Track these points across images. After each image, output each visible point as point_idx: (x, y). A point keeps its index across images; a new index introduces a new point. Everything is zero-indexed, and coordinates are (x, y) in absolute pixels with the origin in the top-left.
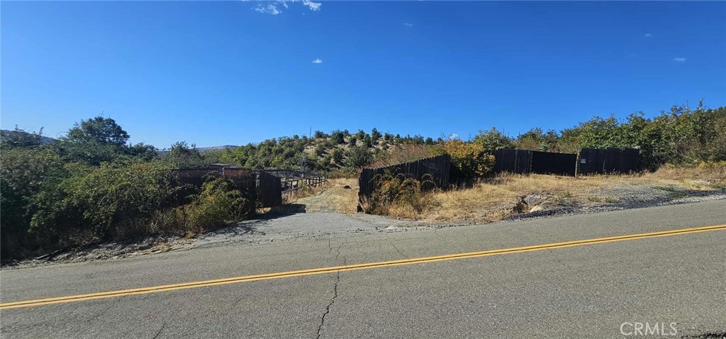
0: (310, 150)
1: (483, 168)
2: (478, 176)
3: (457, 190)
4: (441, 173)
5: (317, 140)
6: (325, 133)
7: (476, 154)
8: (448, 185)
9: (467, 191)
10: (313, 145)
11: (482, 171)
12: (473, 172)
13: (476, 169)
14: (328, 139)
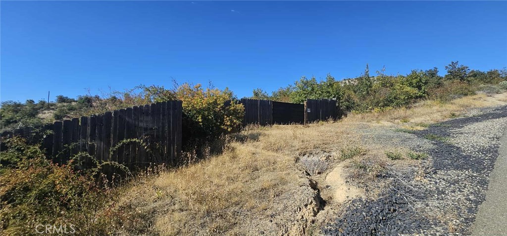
0: (48, 115)
1: (232, 121)
2: (226, 132)
3: (197, 161)
4: (166, 135)
5: (59, 105)
6: (70, 97)
7: (221, 102)
8: (179, 154)
9: (214, 161)
10: (53, 109)
11: (231, 126)
12: (218, 127)
13: (222, 123)
14: (73, 104)
